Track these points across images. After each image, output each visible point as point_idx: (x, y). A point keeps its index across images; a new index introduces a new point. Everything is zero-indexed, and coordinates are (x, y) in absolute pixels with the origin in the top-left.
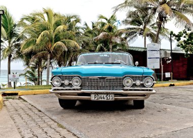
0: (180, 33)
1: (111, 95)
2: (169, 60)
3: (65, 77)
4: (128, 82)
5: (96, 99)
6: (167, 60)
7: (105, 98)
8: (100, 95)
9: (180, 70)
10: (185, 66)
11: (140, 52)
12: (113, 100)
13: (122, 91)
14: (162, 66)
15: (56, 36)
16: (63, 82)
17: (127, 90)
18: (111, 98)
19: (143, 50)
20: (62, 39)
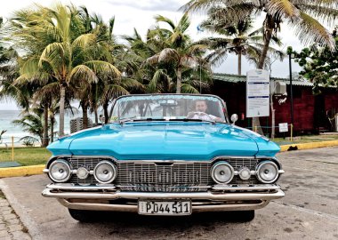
0: (304, 50)
1: (184, 203)
2: (283, 97)
3: (81, 160)
4: (221, 173)
5: (150, 211)
6: (279, 98)
7: (170, 210)
8: (159, 204)
9: (302, 116)
10: (310, 107)
11: (232, 83)
12: (189, 213)
13: (209, 195)
14: (273, 111)
15: (75, 53)
16: (75, 171)
17: (220, 192)
18: (184, 209)
19: (236, 80)
20: (87, 59)
